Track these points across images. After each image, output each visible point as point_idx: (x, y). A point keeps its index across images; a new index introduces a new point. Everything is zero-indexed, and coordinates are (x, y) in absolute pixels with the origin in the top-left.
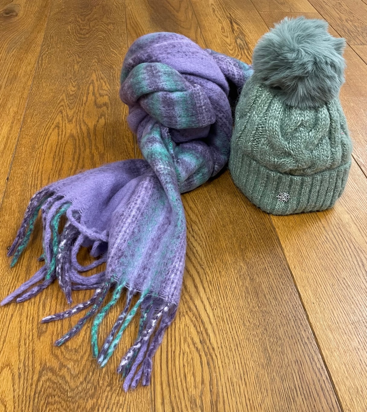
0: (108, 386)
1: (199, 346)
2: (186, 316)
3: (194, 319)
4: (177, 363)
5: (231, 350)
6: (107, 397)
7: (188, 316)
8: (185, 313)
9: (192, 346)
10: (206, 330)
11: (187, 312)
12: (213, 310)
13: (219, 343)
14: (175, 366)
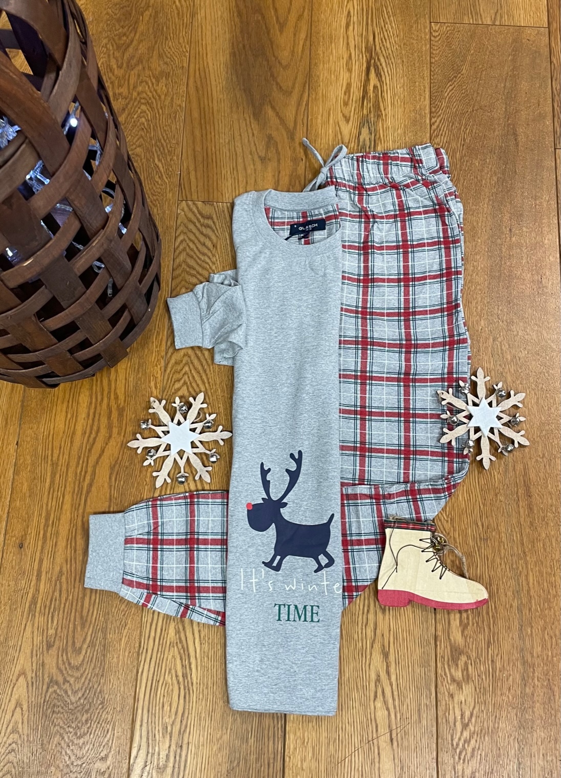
0: (101, 704)
1: (181, 679)
2: (175, 647)
3: (182, 651)
4: (159, 692)
5: (207, 688)
6: (99, 713)
7: (178, 647)
8: (175, 645)
9: (174, 678)
10: (190, 664)
11: (177, 643)
12: (201, 644)
13: (199, 679)
14: (156, 695)
